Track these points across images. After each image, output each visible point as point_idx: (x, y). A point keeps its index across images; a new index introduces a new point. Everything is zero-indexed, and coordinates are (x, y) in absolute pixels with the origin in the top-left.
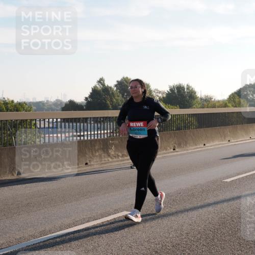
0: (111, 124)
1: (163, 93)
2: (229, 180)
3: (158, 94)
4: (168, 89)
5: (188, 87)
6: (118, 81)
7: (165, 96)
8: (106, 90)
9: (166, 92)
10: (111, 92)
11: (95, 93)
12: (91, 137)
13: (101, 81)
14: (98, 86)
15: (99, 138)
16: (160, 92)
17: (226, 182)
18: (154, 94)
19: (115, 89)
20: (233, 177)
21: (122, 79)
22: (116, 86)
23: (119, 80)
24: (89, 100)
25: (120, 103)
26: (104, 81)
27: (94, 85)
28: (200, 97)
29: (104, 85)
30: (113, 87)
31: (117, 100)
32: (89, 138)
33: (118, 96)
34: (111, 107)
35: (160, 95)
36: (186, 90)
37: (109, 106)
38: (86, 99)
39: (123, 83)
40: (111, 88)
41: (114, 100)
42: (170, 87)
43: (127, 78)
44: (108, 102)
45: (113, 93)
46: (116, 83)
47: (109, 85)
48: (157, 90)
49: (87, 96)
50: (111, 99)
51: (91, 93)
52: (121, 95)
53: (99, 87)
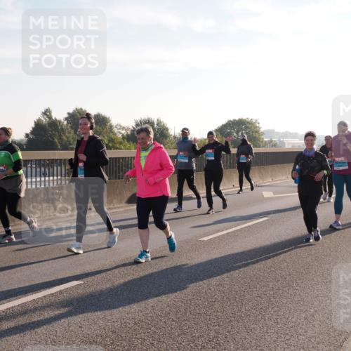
0: (59, 168)
1: (127, 129)
2: (206, 239)
3: (121, 131)
4: (134, 125)
5: (159, 123)
6: (69, 114)
7: (129, 132)
8: (54, 124)
9: (131, 127)
10: (60, 128)
11: (38, 127)
12: (36, 185)
13: (47, 113)
14: (42, 119)
15: (43, 186)
16: (123, 128)
17: (203, 241)
18: (116, 130)
19: (65, 123)
20: (211, 234)
21: (74, 111)
22: (66, 119)
23: (71, 111)
24: (31, 136)
25: (72, 142)
26: (50, 112)
27: (37, 118)
28: (173, 134)
29: (50, 117)
30: (62, 121)
31: (68, 138)
32: (34, 186)
33: (70, 133)
34: (59, 147)
35: (123, 132)
36: (155, 126)
37: (57, 146)
38: (27, 135)
39: (76, 115)
40: (60, 122)
41: (64, 138)
42: (136, 122)
43: (81, 109)
44: (56, 140)
45: (62, 129)
46: (66, 116)
47: (58, 118)
48: (120, 125)
49: (28, 132)
50: (60, 136)
51: (33, 129)
52: (72, 131)
53: (45, 120)
